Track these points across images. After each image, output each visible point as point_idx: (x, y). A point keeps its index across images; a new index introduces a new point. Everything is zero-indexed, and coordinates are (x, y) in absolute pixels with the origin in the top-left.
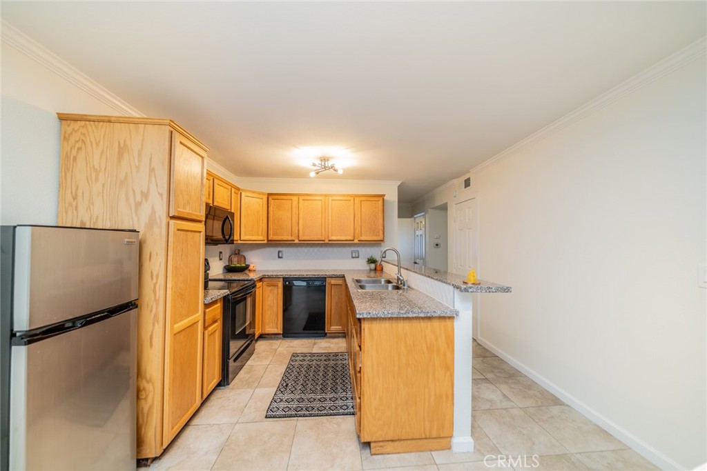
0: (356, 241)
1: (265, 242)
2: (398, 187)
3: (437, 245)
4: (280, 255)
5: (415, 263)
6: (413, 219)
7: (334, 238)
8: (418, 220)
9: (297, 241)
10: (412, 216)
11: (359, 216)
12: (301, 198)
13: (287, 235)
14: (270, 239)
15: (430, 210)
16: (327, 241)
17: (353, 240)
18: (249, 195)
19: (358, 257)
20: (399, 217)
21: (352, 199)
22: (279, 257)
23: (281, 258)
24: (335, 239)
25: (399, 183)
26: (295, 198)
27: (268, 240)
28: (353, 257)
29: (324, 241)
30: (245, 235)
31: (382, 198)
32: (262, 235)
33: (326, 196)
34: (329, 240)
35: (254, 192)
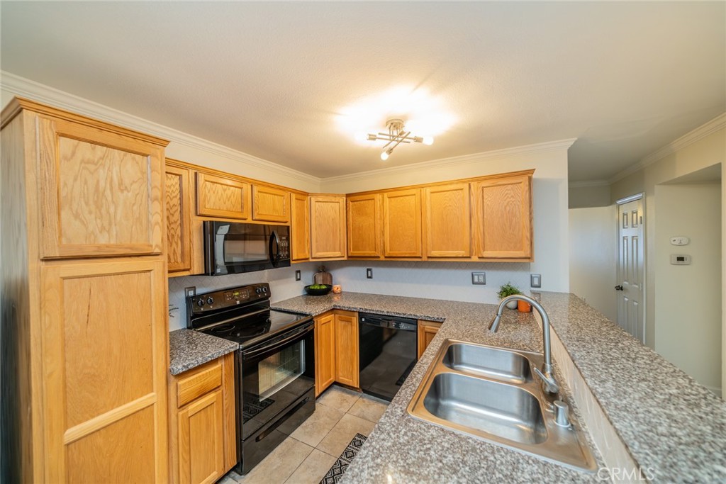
0: (475, 259)
1: (345, 258)
2: (570, 151)
3: (681, 259)
4: (369, 275)
5: (620, 288)
6: (613, 207)
7: (435, 253)
8: (623, 209)
9: (382, 258)
10: (611, 201)
11: (480, 215)
12: (386, 195)
13: (370, 250)
14: (350, 255)
15: (657, 188)
16: (425, 259)
17: (470, 257)
18: (320, 199)
19: (485, 284)
20: (570, 206)
21: (466, 186)
22: (368, 277)
23: (371, 277)
24: (437, 255)
25: (570, 142)
26: (378, 197)
27: (349, 257)
28: (474, 283)
29: (420, 257)
30: (318, 251)
31: (526, 178)
32: (340, 250)
33: (422, 187)
34: (429, 257)
35: (327, 195)
